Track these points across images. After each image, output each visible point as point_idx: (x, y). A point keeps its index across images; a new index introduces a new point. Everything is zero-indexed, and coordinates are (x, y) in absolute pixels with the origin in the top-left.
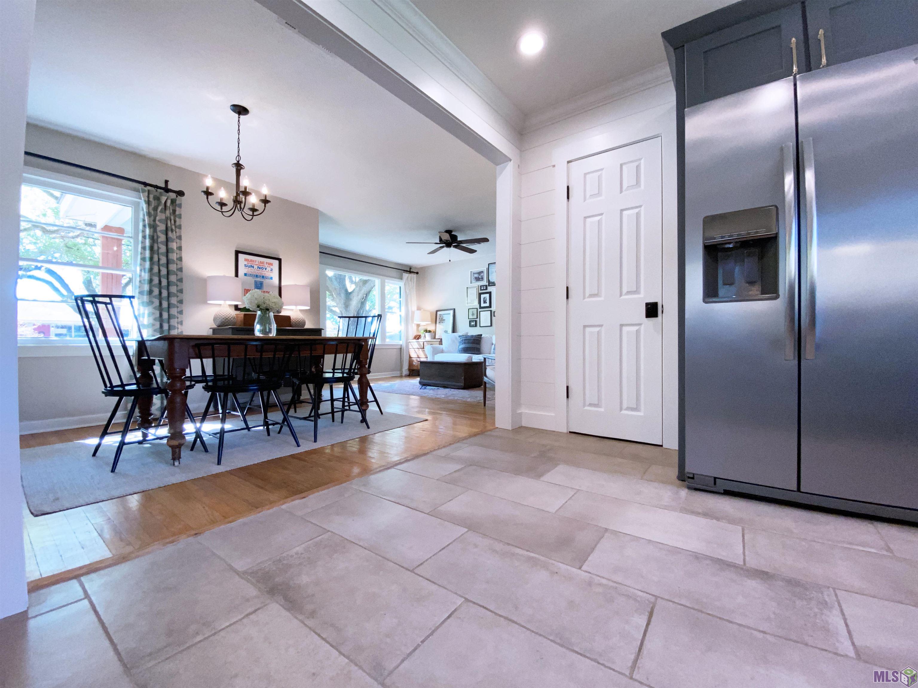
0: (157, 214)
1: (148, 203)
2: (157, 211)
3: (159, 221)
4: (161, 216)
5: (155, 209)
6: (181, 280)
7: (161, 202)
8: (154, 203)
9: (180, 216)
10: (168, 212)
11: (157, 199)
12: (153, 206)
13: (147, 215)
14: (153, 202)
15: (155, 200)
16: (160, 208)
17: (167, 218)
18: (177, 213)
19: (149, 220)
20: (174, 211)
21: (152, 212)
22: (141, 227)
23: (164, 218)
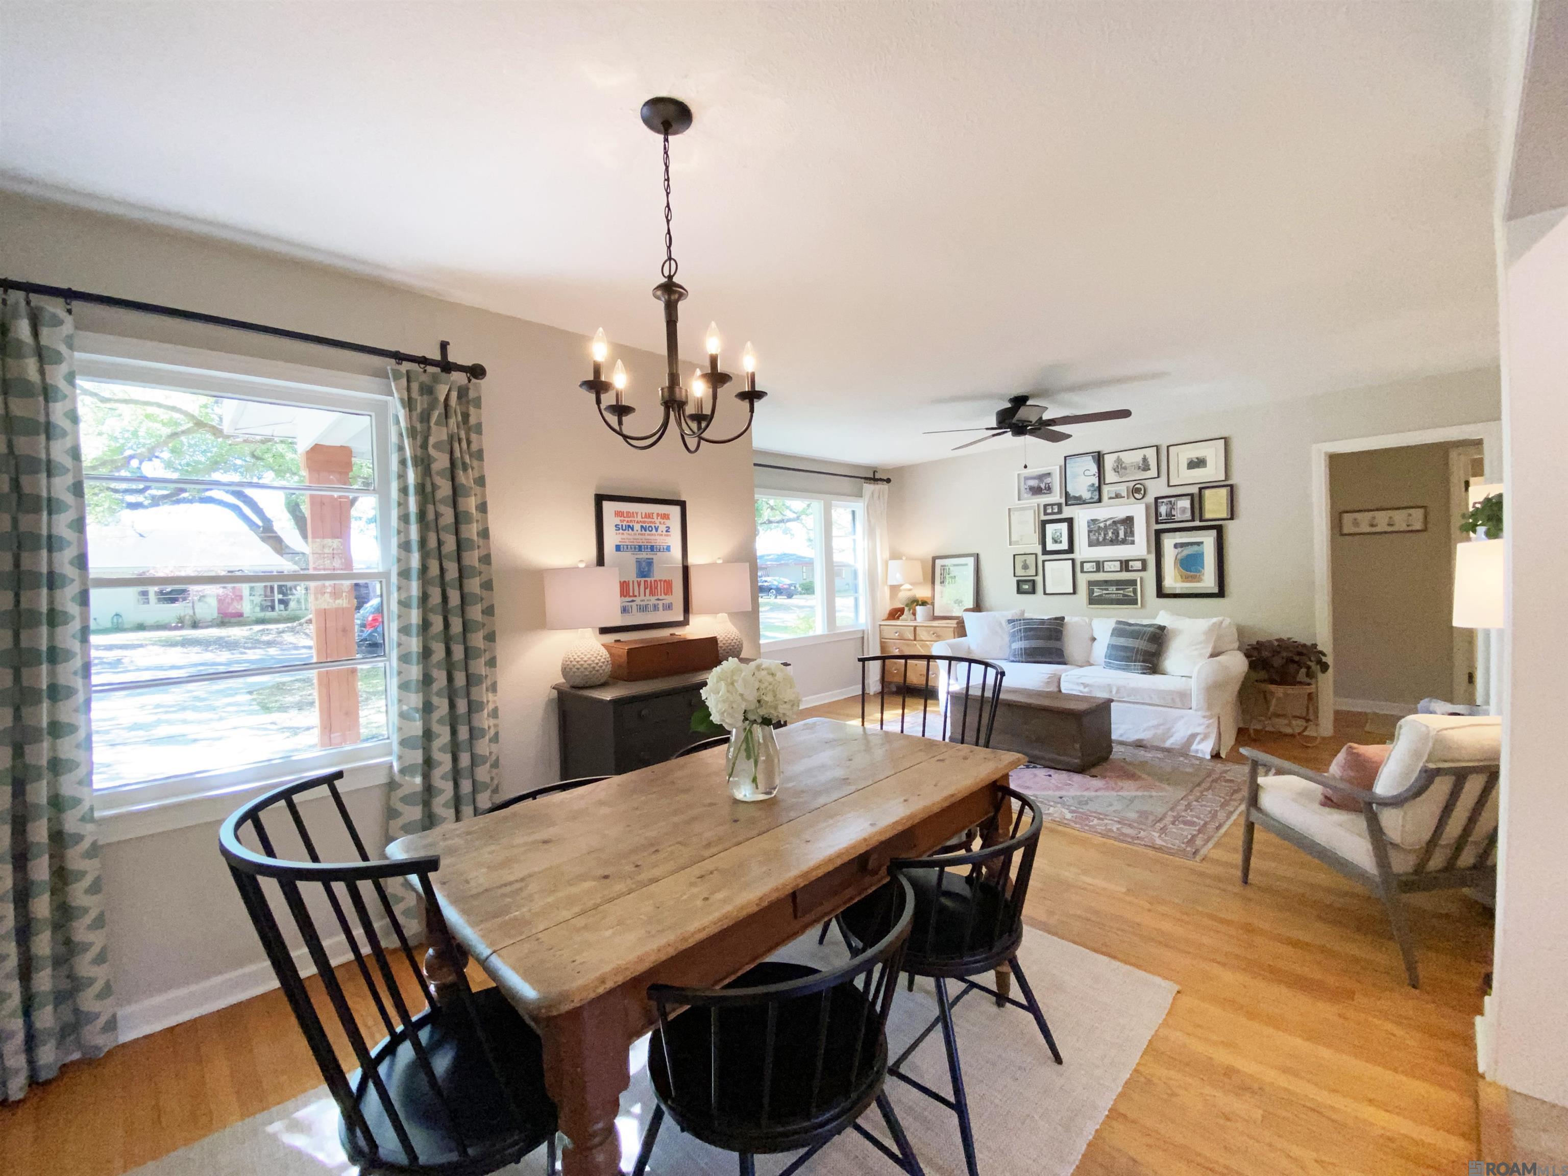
0: (429, 428)
1: (409, 404)
2: (428, 421)
3: (434, 446)
4: (438, 434)
5: (425, 417)
6: (488, 585)
7: (436, 400)
8: (421, 403)
9: (478, 428)
10: (452, 421)
11: (428, 390)
12: (419, 410)
13: (408, 437)
14: (419, 398)
15: (422, 395)
16: (435, 415)
17: (451, 438)
18: (473, 421)
19: (413, 447)
20: (466, 416)
21: (419, 426)
22: (394, 466)
23: (445, 437)
